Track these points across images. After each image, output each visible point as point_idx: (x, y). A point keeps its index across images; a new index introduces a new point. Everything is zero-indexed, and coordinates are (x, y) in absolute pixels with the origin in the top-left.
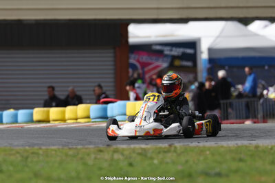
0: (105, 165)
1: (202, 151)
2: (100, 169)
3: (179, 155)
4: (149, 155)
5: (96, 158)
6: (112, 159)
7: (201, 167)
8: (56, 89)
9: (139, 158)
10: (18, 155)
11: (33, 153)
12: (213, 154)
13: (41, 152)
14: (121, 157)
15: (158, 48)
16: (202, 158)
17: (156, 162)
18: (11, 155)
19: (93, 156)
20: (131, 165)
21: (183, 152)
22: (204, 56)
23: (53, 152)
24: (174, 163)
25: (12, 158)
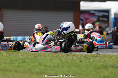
0: (70, 61)
1: (111, 57)
2: (68, 63)
3: (101, 58)
4: (88, 58)
5: (65, 58)
6: (73, 59)
7: (111, 64)
8: (48, 28)
9: (84, 59)
10: (32, 56)
11: (39, 55)
12: (116, 58)
13: (42, 55)
14: (77, 58)
15: (93, 12)
16: (111, 60)
17: (91, 60)
18: (29, 55)
19: (64, 57)
20: (81, 61)
21: (103, 57)
22: (112, 16)
23: (47, 55)
24: (99, 61)
25: (30, 56)
